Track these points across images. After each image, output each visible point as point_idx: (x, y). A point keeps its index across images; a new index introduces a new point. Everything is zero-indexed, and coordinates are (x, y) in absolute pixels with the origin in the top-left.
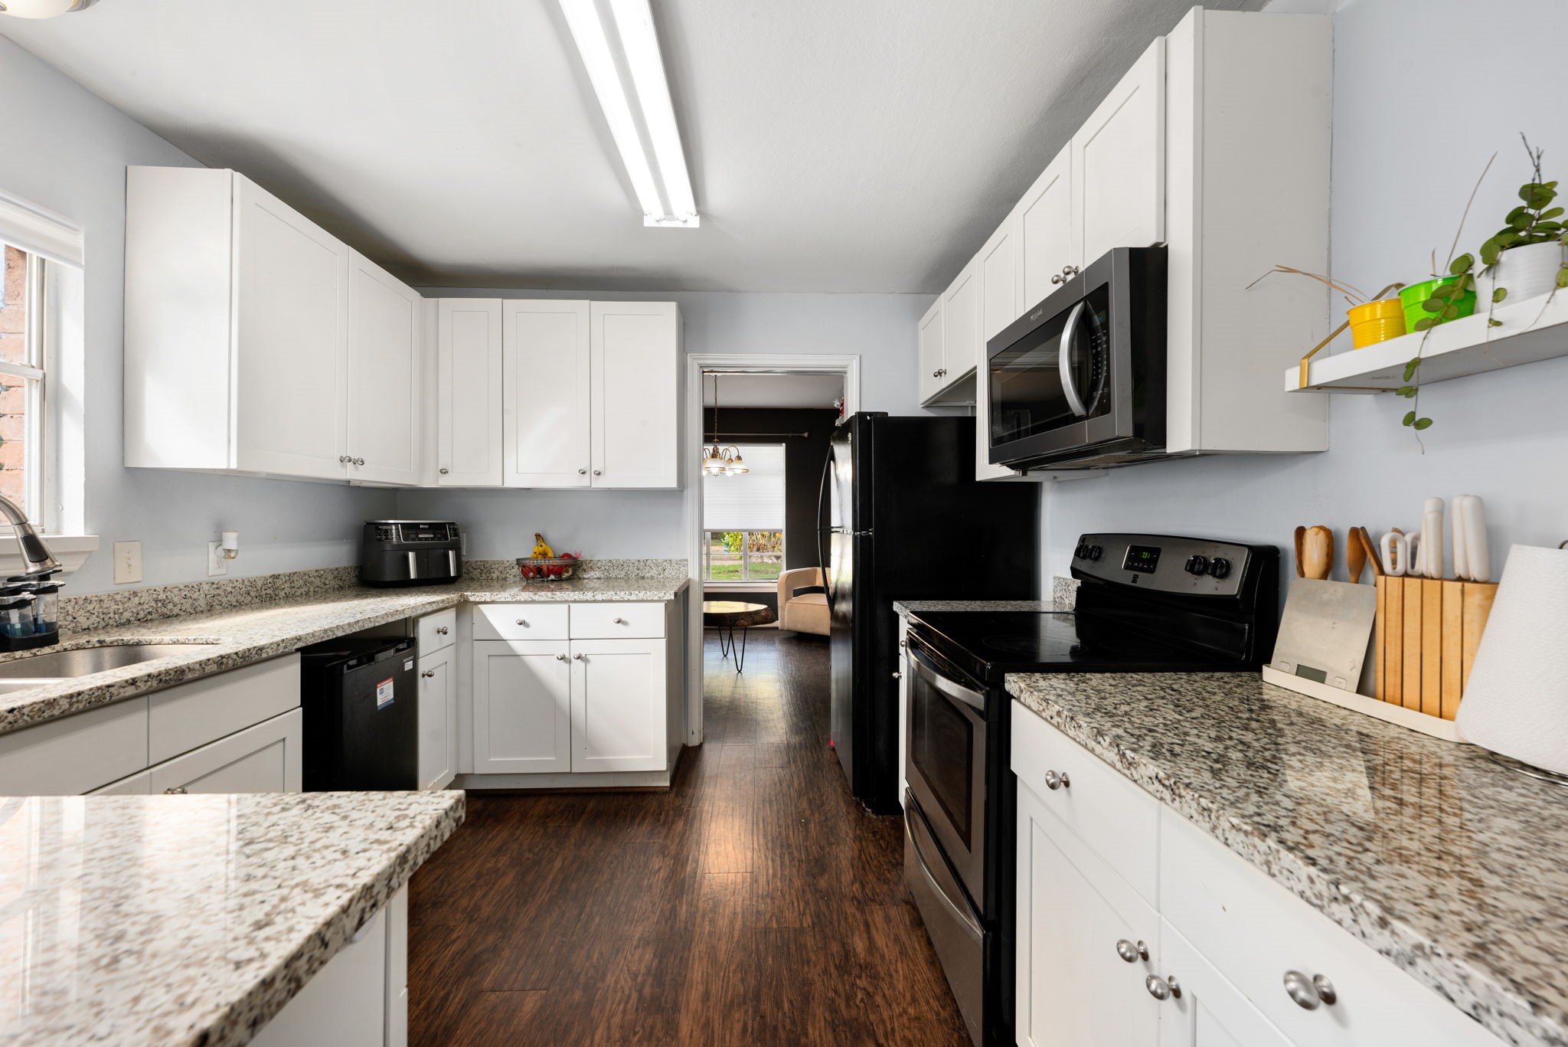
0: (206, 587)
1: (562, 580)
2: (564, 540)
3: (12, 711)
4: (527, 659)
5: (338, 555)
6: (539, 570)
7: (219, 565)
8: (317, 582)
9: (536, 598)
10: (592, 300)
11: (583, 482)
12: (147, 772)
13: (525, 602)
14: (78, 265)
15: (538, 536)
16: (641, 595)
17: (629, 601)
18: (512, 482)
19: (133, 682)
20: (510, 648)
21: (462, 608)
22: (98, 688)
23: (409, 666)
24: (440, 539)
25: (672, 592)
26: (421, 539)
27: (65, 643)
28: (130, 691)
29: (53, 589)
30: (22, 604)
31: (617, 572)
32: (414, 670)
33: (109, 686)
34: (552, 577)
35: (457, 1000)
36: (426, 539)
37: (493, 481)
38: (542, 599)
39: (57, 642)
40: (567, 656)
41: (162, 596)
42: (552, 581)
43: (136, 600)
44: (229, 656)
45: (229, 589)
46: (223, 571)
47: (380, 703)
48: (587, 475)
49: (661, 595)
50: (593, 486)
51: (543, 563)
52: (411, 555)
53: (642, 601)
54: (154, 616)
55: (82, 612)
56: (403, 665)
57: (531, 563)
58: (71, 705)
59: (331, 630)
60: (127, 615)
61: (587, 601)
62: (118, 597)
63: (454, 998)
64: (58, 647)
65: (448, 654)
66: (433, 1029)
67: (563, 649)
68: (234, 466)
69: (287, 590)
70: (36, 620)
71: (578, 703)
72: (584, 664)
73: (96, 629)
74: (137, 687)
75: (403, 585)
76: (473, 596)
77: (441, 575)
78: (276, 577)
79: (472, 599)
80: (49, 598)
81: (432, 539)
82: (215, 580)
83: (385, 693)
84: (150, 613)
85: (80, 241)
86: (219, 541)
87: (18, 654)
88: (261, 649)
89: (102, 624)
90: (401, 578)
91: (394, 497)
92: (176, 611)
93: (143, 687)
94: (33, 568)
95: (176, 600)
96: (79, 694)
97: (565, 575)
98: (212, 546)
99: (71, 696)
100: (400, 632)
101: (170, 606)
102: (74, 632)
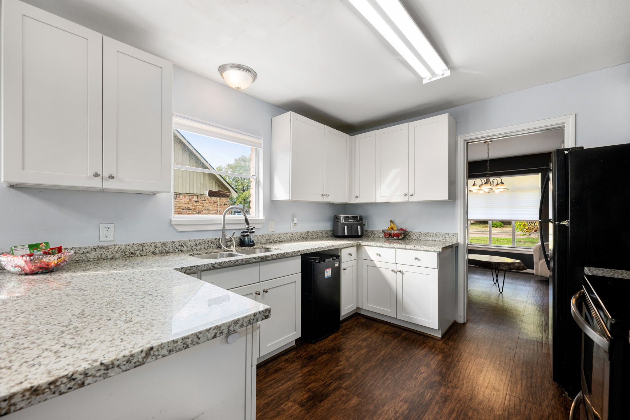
0: (290, 234)
1: (399, 239)
2: (403, 223)
3: (229, 261)
4: (381, 269)
5: (327, 226)
6: (390, 235)
7: (293, 228)
8: (320, 234)
9: (383, 245)
10: (409, 122)
11: (405, 199)
12: (259, 283)
13: (379, 247)
14: (261, 148)
15: (391, 221)
16: (426, 248)
17: (420, 250)
18: (380, 200)
19: (255, 258)
20: (375, 264)
21: (359, 246)
22: (247, 258)
23: (337, 265)
24: (356, 222)
25: (441, 248)
26: (349, 221)
27: (256, 246)
28: (254, 260)
29: (253, 232)
30: (248, 235)
31: (423, 237)
32: (339, 267)
33: (249, 258)
34: (395, 238)
35: (333, 386)
36: (351, 221)
37: (373, 200)
38: (385, 246)
39: (254, 246)
40: (395, 270)
41: (279, 236)
42: (395, 239)
43: (273, 236)
44: (279, 254)
45: (296, 235)
46: (294, 230)
47: (326, 276)
48: (407, 196)
49: (435, 249)
50: (410, 200)
51: (391, 231)
52: (346, 227)
53: (426, 251)
54: (277, 241)
55: (262, 239)
56: (335, 264)
57: (388, 232)
58: (241, 262)
59: (309, 250)
60: (271, 240)
61: (402, 249)
62: (269, 235)
63: (333, 385)
64: (254, 247)
65: (353, 263)
66: (323, 392)
67: (393, 267)
68: (291, 199)
69: (311, 236)
70: (250, 240)
71: (399, 291)
72: (401, 275)
73: (265, 243)
74: (256, 260)
75: (343, 237)
76: (362, 243)
77: (356, 235)
78: (308, 232)
79: (362, 244)
80: (253, 234)
81: (353, 221)
82: (292, 232)
83: (328, 273)
84: (276, 240)
85: (262, 141)
86: (293, 221)
87: (247, 248)
88: (288, 253)
89: (266, 242)
90: (343, 235)
91: (344, 207)
92: (282, 240)
93: (257, 260)
94: (247, 226)
95: (282, 237)
96: (243, 259)
97: (400, 237)
98: (291, 222)
99: (241, 260)
100: (335, 253)
101: (281, 239)
102: (260, 244)
